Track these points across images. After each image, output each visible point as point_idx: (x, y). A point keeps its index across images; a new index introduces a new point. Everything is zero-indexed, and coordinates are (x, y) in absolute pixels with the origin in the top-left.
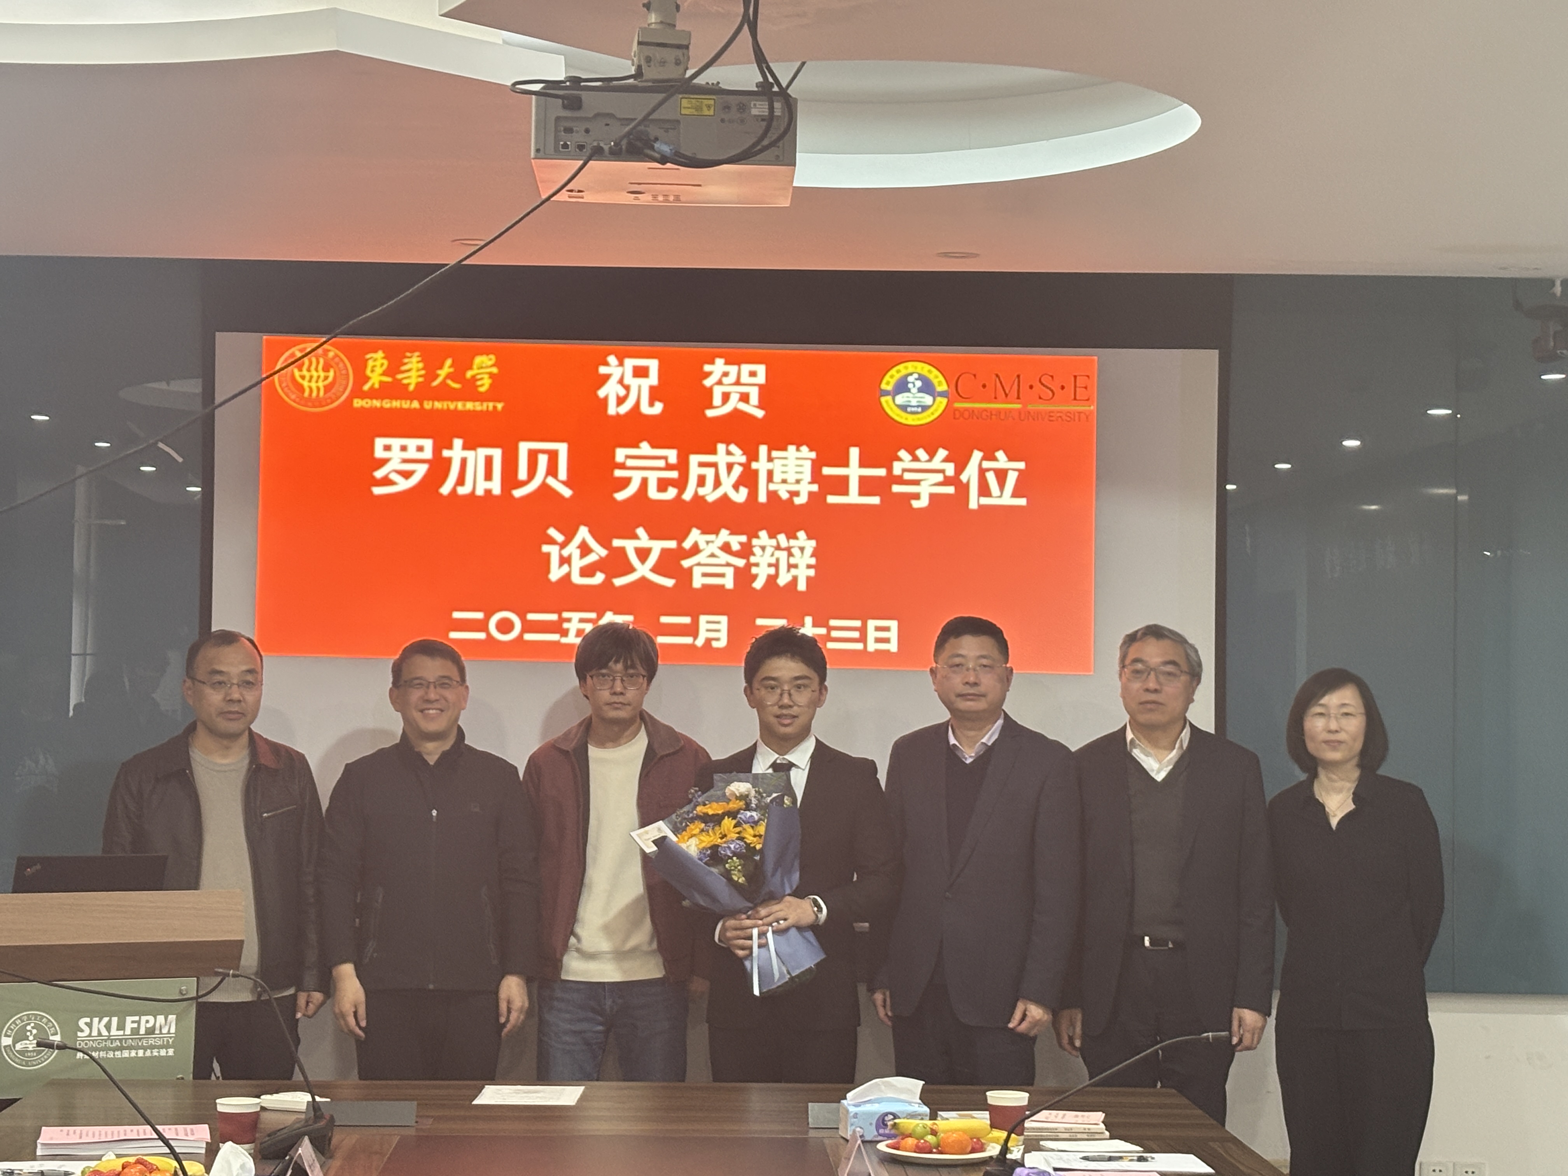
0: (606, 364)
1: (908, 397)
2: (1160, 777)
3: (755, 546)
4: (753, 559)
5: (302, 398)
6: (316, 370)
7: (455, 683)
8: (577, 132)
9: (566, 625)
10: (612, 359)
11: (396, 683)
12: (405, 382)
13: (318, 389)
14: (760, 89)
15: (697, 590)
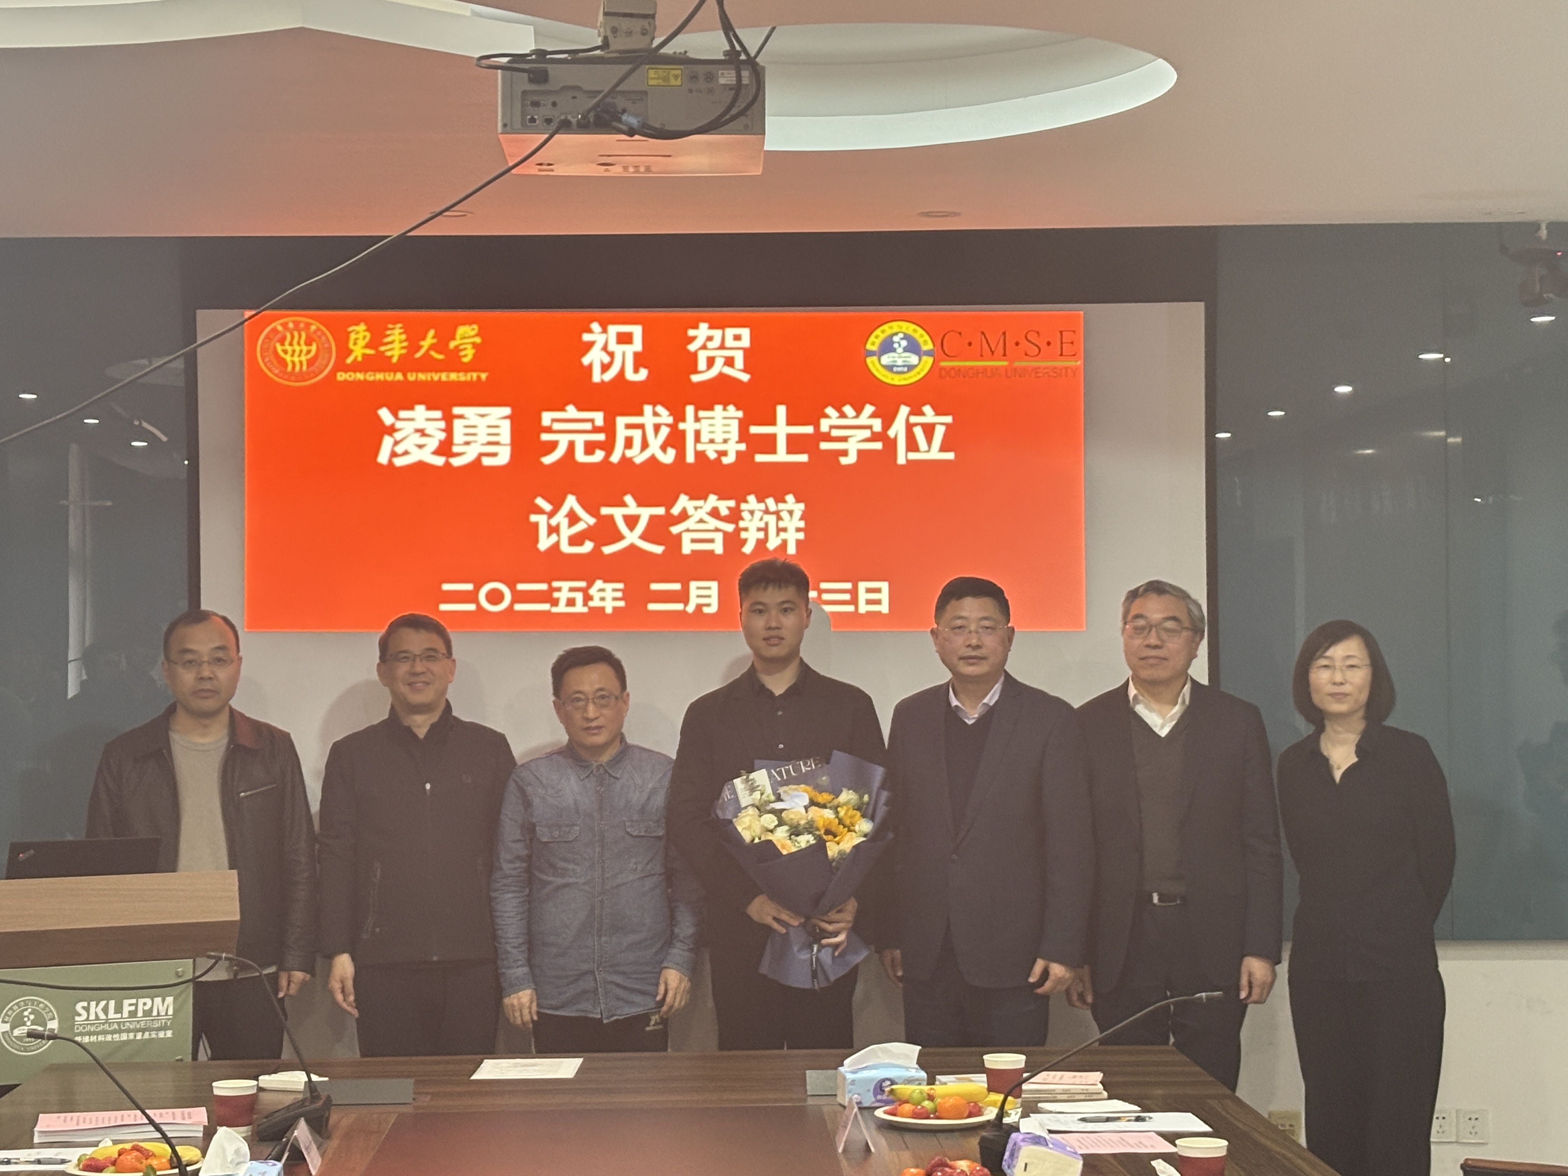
0: (590, 331)
1: (894, 357)
2: (1163, 733)
3: (743, 511)
4: (742, 524)
5: (285, 373)
6: (299, 344)
7: (440, 655)
8: (544, 105)
9: (556, 595)
10: (595, 326)
11: (383, 658)
12: (388, 354)
13: (301, 363)
14: (727, 58)
15: (687, 555)
